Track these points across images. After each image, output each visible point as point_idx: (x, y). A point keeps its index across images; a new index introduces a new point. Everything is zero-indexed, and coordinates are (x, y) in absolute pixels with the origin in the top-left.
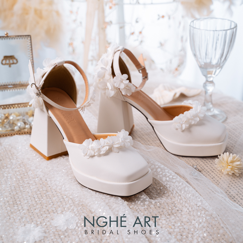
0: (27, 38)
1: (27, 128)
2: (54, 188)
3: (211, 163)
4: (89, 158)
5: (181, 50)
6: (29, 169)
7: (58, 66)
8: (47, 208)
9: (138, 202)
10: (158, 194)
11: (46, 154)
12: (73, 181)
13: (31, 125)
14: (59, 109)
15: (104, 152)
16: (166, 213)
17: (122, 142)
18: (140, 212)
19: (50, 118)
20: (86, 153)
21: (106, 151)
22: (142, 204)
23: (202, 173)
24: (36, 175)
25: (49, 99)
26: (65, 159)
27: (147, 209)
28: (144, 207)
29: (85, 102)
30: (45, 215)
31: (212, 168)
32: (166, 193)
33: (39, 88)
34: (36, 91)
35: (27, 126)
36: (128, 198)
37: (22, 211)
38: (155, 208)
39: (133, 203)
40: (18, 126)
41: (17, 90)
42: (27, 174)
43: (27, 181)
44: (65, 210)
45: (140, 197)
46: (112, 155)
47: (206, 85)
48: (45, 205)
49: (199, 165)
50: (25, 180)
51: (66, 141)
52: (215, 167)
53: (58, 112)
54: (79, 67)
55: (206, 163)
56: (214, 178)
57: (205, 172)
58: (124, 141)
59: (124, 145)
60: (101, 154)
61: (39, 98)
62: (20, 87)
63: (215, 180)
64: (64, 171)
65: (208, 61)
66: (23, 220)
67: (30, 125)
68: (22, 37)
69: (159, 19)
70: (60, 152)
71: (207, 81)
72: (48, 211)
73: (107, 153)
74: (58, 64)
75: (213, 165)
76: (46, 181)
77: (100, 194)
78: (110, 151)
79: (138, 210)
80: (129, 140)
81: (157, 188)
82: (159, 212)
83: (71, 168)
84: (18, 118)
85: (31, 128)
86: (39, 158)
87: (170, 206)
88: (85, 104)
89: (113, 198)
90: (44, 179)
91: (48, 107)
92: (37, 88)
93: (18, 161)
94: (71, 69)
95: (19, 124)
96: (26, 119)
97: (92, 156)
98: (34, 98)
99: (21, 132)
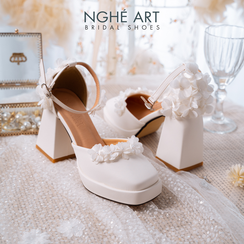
0: (38, 36)
1: (33, 128)
2: (60, 192)
3: (221, 174)
4: (97, 163)
5: (191, 56)
6: (34, 171)
7: (70, 67)
8: (53, 214)
9: (146, 211)
10: (167, 204)
11: (52, 157)
12: (80, 185)
13: (38, 125)
14: (69, 112)
15: (114, 159)
16: (175, 224)
17: (132, 148)
18: (148, 222)
19: (58, 120)
20: (95, 158)
21: (116, 158)
22: (150, 214)
23: (212, 185)
24: (42, 178)
25: (59, 101)
26: (72, 162)
27: (156, 219)
28: (153, 218)
29: (95, 105)
30: (51, 221)
31: (222, 179)
32: (176, 204)
33: (50, 89)
34: (47, 92)
35: (34, 126)
36: (135, 207)
37: (27, 216)
38: (164, 219)
39: (141, 213)
40: (24, 125)
41: (25, 88)
42: (33, 176)
43: (32, 183)
44: (71, 216)
45: (149, 206)
46: (122, 162)
47: (218, 93)
48: (51, 210)
49: (209, 175)
50: (31, 182)
51: (74, 145)
52: (225, 178)
53: (67, 114)
54: (92, 69)
55: (216, 174)
56: (224, 190)
57: (215, 183)
58: (135, 148)
59: (135, 151)
60: (111, 160)
61: (49, 99)
62: (27, 86)
63: (225, 192)
64: (70, 175)
65: (222, 69)
66: (28, 225)
67: (36, 125)
68: (32, 35)
69: (171, 23)
70: (66, 155)
71: (219, 89)
72: (53, 216)
73: (117, 160)
74: (70, 65)
75: (223, 177)
76: (52, 185)
77: (107, 201)
78: (119, 157)
79: (147, 220)
80: (139, 147)
81: (166, 197)
82: (168, 223)
83: (78, 173)
84: (25, 117)
85: (37, 128)
86: (45, 160)
87: (179, 217)
88: (96, 108)
89: (121, 206)
90: (50, 183)
91: (58, 108)
92: (48, 89)
93: (24, 163)
94: (82, 70)
95: (25, 124)
96: (32, 119)
97: (101, 162)
98: (43, 98)
99: (26, 132)
